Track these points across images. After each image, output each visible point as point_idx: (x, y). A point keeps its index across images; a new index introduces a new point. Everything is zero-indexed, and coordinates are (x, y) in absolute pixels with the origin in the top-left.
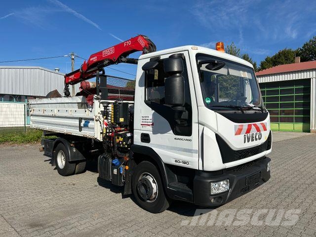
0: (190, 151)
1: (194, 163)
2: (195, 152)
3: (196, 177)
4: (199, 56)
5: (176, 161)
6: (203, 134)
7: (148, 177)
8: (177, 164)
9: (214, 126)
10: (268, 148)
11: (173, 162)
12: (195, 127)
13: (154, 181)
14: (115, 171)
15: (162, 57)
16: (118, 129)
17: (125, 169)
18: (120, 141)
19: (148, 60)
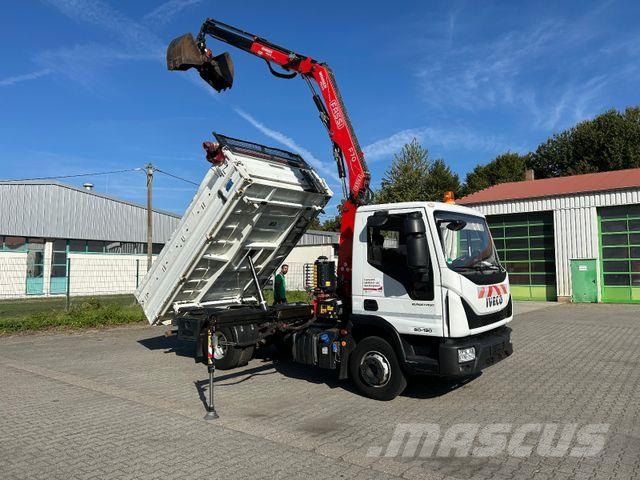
0: (433, 317)
1: (438, 329)
2: (438, 317)
3: (441, 345)
4: (437, 213)
5: (416, 330)
6: (447, 297)
7: (376, 356)
8: (417, 333)
9: (458, 288)
10: (509, 315)
11: (411, 331)
12: (437, 290)
13: (384, 360)
14: (325, 351)
15: (390, 212)
16: (323, 296)
17: (341, 346)
18: (328, 311)
19: (372, 214)
